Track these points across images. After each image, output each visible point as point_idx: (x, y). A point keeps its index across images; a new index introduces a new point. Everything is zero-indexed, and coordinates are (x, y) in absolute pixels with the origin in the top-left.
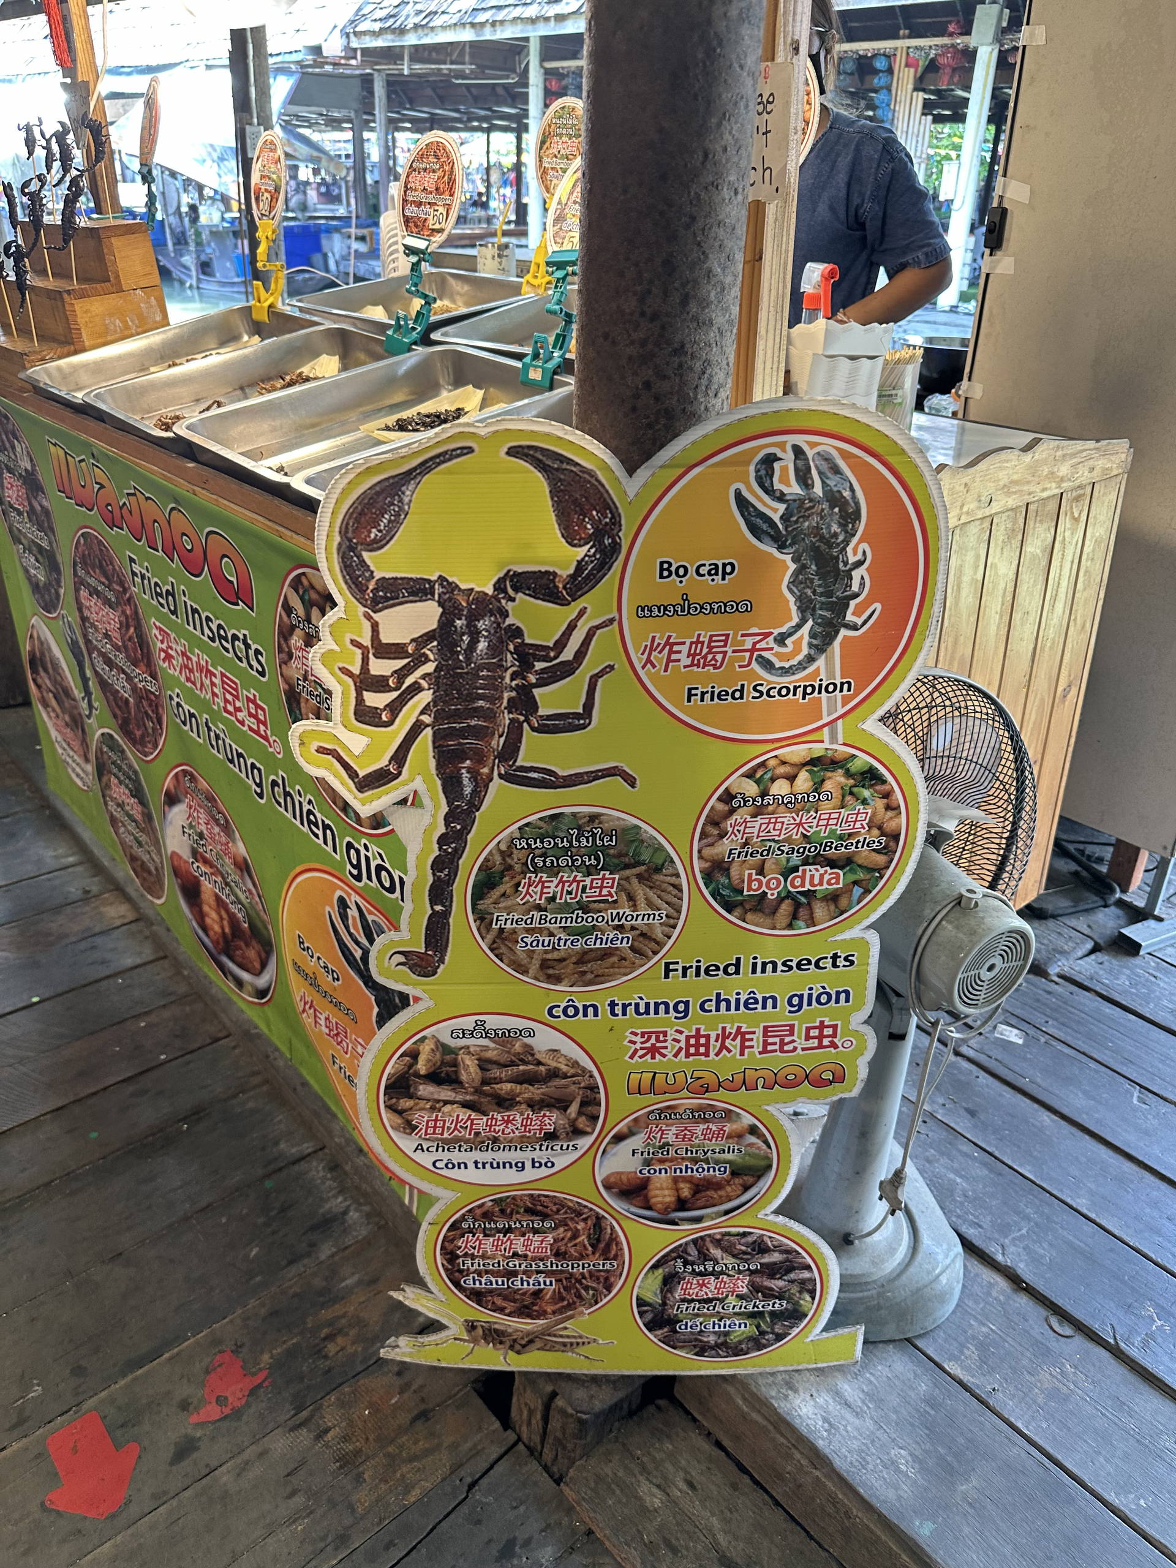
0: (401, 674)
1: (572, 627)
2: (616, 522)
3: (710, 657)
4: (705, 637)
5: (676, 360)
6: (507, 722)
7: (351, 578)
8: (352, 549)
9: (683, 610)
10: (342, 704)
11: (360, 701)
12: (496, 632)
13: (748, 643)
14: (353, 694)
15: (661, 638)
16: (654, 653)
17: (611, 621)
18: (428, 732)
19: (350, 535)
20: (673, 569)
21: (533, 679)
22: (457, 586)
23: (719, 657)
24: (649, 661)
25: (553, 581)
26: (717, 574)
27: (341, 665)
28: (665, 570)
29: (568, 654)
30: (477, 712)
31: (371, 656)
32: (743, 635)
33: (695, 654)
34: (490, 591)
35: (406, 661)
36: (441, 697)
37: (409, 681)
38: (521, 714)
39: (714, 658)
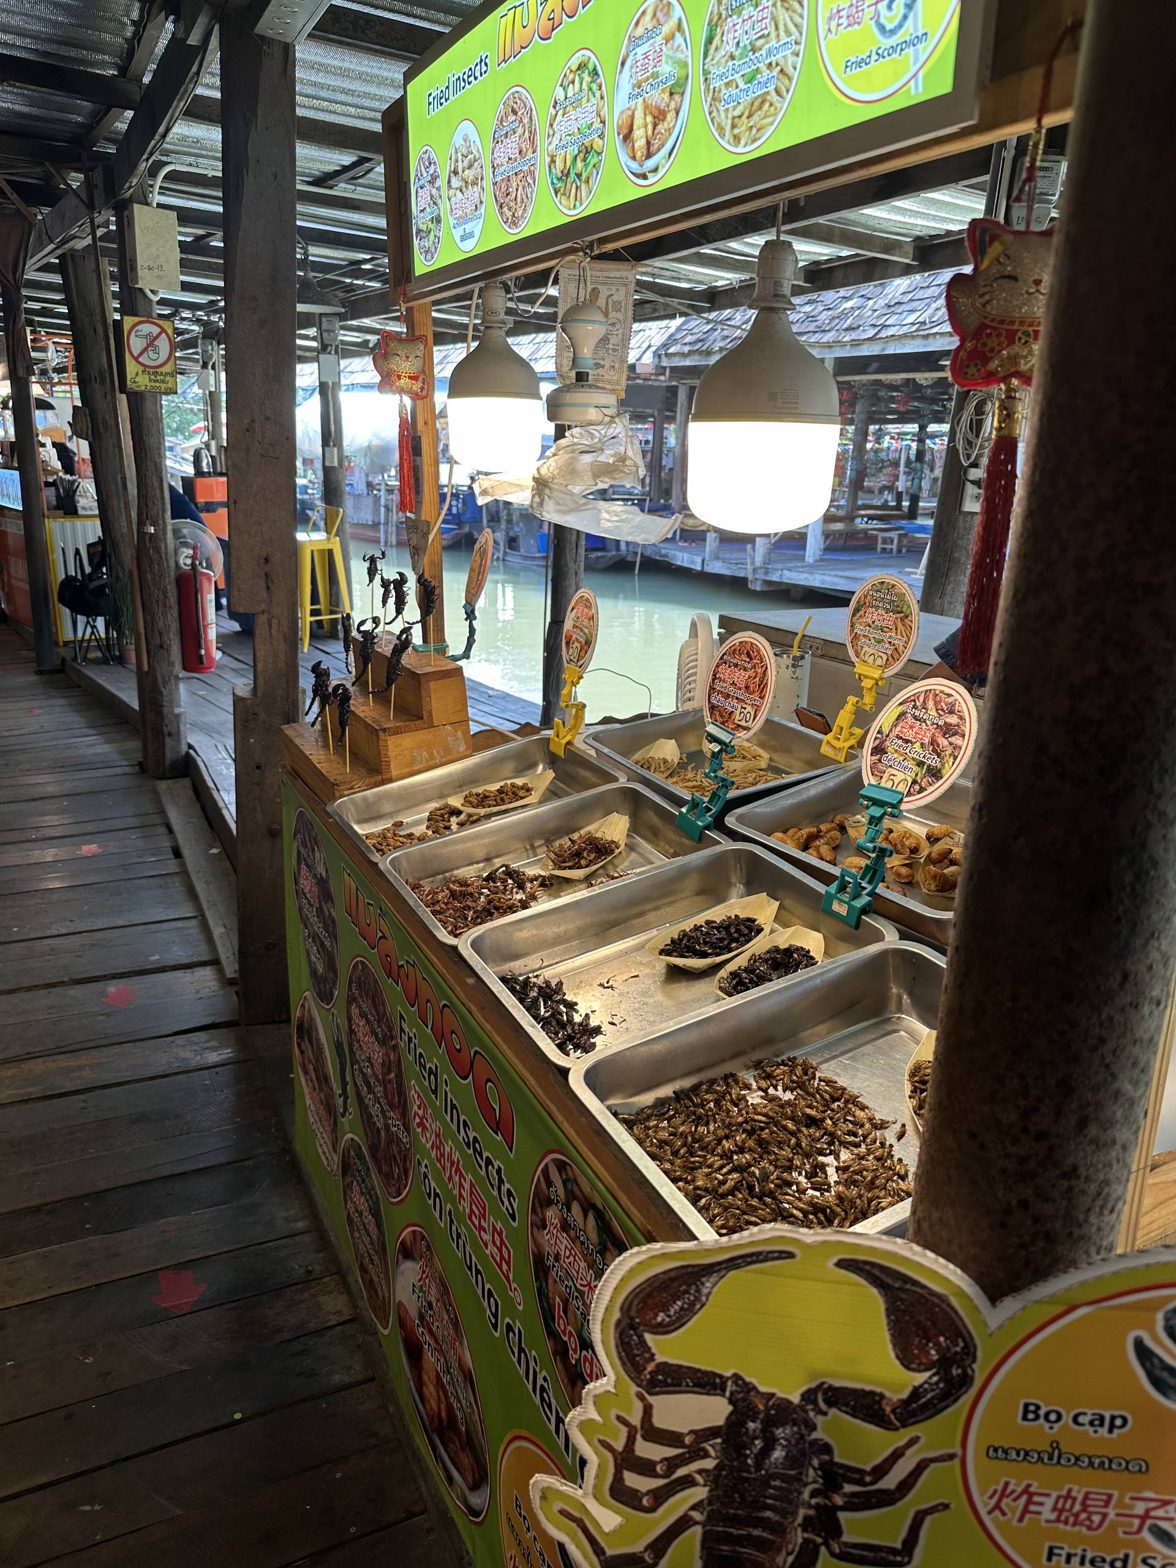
0: (672, 1464)
1: (897, 1455)
2: (970, 1351)
3: (1083, 1516)
4: (1079, 1492)
5: (1066, 1184)
6: (800, 1541)
7: (627, 1355)
8: (632, 1327)
9: (1051, 1458)
10: (597, 1477)
11: (618, 1478)
12: (798, 1443)
13: (1140, 1508)
14: (611, 1470)
15: (1018, 1484)
16: (1005, 1501)
17: (951, 1457)
18: (697, 1531)
19: (633, 1313)
20: (1042, 1412)
21: (839, 1501)
22: (755, 1388)
23: (1096, 1519)
24: (997, 1506)
25: (879, 1403)
26: (1102, 1425)
27: (602, 1437)
28: (1030, 1412)
29: (889, 1482)
30: (764, 1523)
31: (638, 1437)
32: (1132, 1498)
33: (1062, 1510)
34: (796, 1399)
35: (680, 1451)
36: (718, 1498)
37: (681, 1472)
38: (819, 1535)
39: (1089, 1518)
